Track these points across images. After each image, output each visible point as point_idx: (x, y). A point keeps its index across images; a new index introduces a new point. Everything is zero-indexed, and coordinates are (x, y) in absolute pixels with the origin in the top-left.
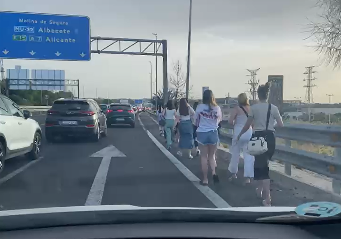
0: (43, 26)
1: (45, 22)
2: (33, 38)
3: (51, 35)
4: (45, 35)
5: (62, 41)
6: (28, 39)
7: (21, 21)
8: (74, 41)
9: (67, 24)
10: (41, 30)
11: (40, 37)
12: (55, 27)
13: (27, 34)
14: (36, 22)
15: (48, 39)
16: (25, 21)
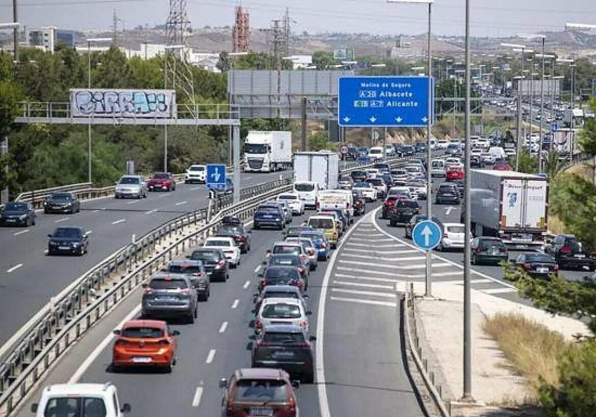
0: (385, 90)
1: (387, 85)
2: (374, 104)
3: (392, 99)
4: (386, 100)
5: (404, 105)
6: (369, 104)
7: (363, 85)
8: (416, 104)
9: (409, 86)
10: (382, 94)
11: (381, 102)
12: (396, 90)
13: (369, 100)
14: (378, 86)
15: (389, 104)
16: (367, 86)
